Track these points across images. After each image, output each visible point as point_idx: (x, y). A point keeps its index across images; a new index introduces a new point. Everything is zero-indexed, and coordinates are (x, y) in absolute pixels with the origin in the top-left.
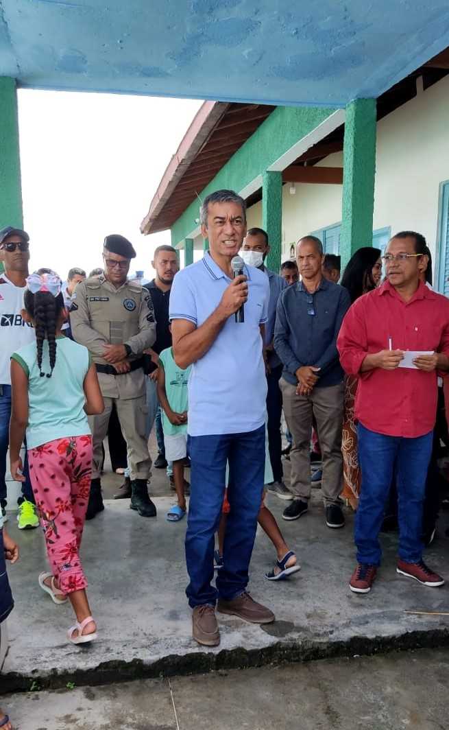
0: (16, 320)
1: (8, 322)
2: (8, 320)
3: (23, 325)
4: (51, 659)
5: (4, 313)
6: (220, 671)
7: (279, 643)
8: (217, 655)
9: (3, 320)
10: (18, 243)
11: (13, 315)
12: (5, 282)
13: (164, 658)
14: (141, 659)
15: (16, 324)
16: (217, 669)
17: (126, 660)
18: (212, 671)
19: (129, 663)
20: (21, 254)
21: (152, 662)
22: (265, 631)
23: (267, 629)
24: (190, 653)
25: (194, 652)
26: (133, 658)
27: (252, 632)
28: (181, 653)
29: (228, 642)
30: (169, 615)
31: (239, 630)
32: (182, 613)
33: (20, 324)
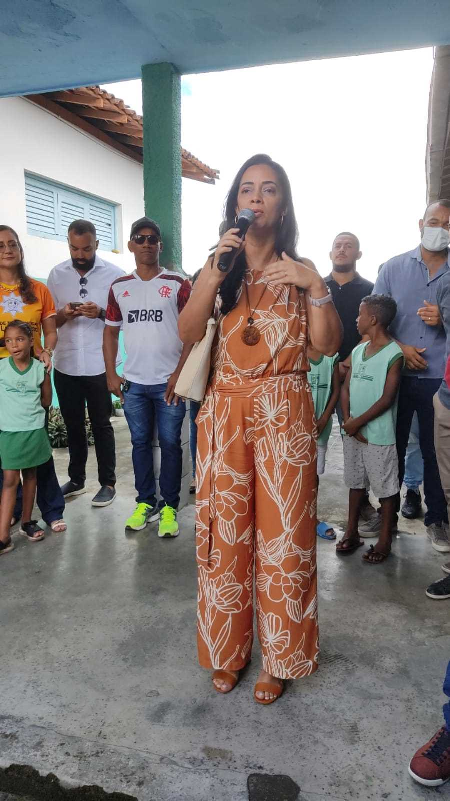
0: (142, 315)
1: (134, 318)
2: (134, 316)
3: (148, 320)
5: (130, 310)
9: (130, 316)
10: (147, 236)
11: (138, 311)
12: (134, 278)
13: (84, 787)
14: (58, 777)
15: (141, 320)
17: (40, 772)
19: (42, 777)
20: (149, 247)
22: (248, 789)
23: (255, 786)
24: (119, 792)
25: (125, 793)
26: (52, 771)
27: (229, 784)
28: (108, 788)
29: (182, 792)
30: (156, 709)
31: (214, 773)
32: (172, 711)
33: (145, 319)
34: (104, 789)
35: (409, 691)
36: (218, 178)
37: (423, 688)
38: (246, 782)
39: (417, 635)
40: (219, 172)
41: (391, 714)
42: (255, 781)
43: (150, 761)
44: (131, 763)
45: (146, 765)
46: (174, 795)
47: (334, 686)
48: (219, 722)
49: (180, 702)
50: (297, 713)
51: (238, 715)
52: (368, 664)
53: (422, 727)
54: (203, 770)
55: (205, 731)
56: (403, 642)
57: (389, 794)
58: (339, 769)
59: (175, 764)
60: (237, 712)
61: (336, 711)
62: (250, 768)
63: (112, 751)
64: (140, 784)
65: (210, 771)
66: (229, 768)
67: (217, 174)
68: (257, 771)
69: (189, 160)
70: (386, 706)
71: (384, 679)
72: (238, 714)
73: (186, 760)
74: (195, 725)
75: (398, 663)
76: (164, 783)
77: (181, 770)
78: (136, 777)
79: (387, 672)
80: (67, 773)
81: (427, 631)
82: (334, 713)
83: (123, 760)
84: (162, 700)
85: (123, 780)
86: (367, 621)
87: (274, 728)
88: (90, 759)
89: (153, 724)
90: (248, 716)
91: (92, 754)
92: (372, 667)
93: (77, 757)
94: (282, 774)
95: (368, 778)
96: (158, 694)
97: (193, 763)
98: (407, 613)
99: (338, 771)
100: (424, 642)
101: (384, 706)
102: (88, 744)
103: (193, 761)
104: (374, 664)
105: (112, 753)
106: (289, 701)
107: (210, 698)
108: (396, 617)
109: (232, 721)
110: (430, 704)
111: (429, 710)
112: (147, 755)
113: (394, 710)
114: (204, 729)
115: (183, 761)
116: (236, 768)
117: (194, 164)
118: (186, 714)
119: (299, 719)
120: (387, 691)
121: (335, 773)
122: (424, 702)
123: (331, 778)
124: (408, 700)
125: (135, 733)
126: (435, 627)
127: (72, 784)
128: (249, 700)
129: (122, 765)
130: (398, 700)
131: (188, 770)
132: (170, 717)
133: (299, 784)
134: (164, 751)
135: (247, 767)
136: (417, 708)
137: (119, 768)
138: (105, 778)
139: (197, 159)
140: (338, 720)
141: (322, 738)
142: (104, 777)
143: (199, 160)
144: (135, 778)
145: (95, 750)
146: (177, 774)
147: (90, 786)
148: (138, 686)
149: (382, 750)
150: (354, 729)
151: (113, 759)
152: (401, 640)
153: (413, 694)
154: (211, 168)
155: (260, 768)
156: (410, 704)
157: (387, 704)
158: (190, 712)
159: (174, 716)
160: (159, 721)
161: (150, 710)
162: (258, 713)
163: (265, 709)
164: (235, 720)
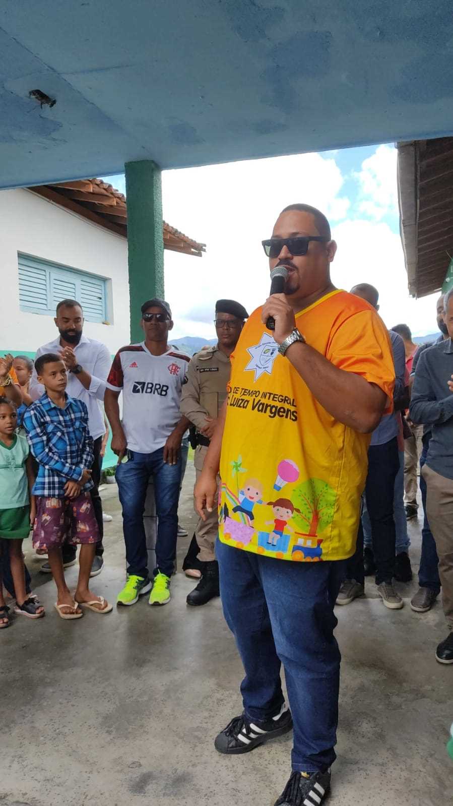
0: (148, 388)
1: (139, 389)
2: (139, 387)
3: (154, 393)
9: (135, 388)
11: (144, 383)
12: (144, 350)
30: (138, 780)
32: (154, 781)
33: (151, 392)
35: (384, 755)
36: (204, 251)
37: (398, 751)
39: (394, 699)
41: (366, 778)
48: (198, 791)
49: (161, 772)
51: (217, 784)
53: (395, 792)
55: (185, 801)
56: (380, 707)
60: (217, 780)
67: (204, 247)
70: (361, 771)
71: (360, 744)
72: (218, 782)
74: (175, 795)
75: (374, 727)
79: (363, 737)
81: (405, 695)
84: (145, 770)
87: (251, 795)
89: (135, 795)
90: (227, 784)
92: (350, 732)
96: (140, 765)
98: (386, 678)
100: (401, 706)
101: (359, 770)
104: (351, 729)
106: (266, 768)
107: (190, 768)
108: (375, 682)
109: (211, 790)
110: (404, 767)
113: (368, 775)
114: (184, 798)
117: (182, 239)
118: (167, 784)
119: (276, 785)
120: (362, 755)
122: (398, 766)
124: (383, 765)
125: (116, 805)
126: (412, 691)
128: (228, 768)
130: (373, 764)
132: (150, 787)
136: (391, 772)
148: (120, 758)
152: (378, 705)
153: (387, 758)
154: (197, 242)
156: (384, 768)
157: (362, 769)
158: (170, 782)
159: (155, 786)
160: (140, 792)
161: (131, 781)
162: (236, 781)
163: (243, 777)
164: (214, 788)
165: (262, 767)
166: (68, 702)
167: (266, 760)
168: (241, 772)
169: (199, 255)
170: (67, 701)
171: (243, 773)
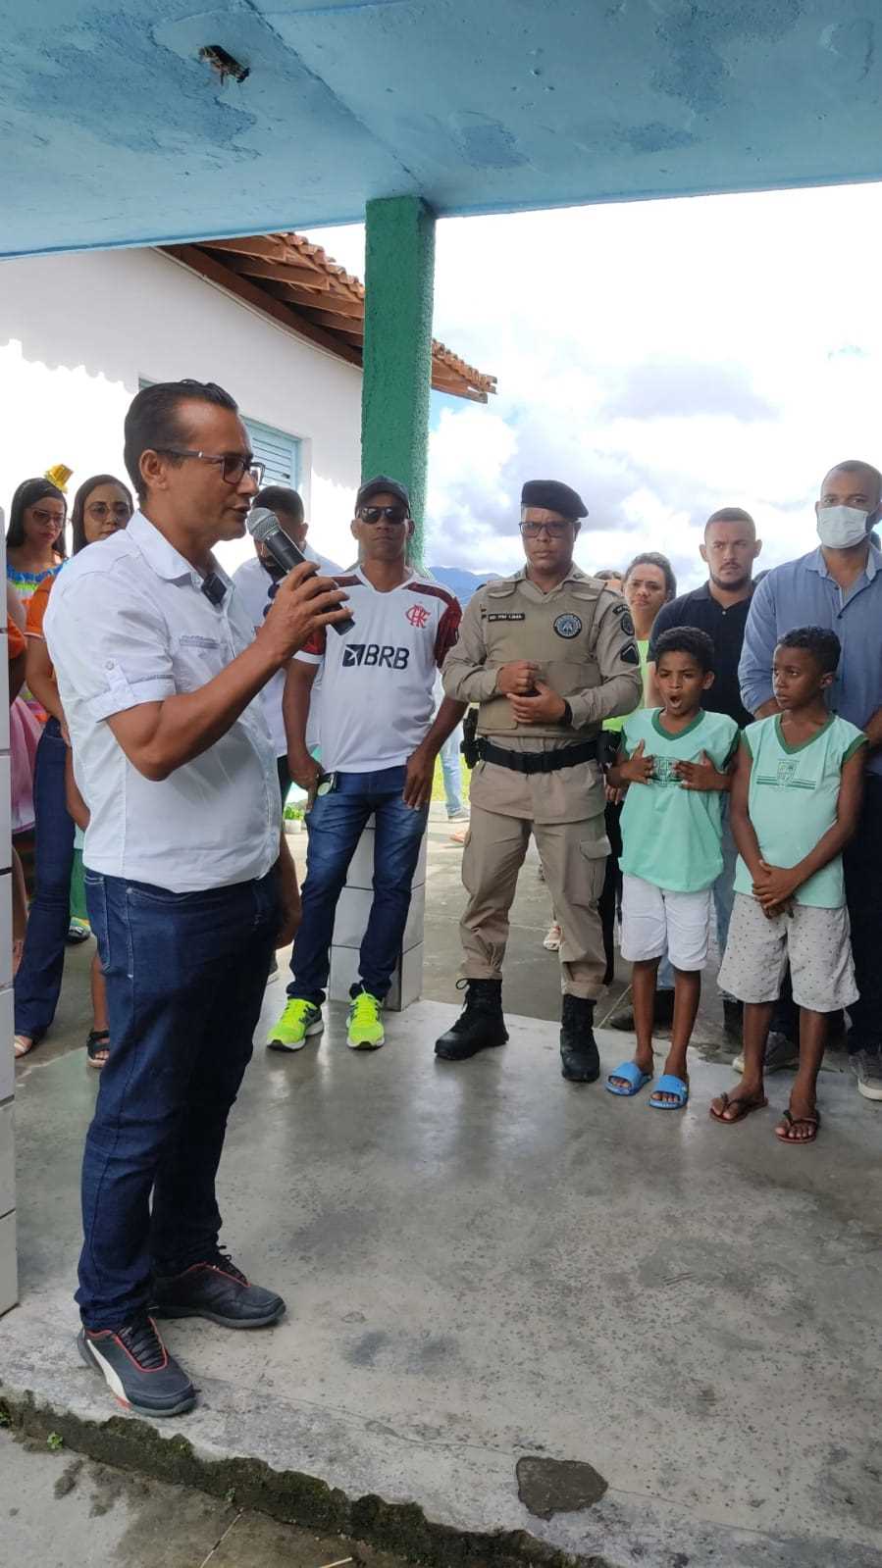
0: (368, 655)
1: (354, 659)
2: (354, 655)
3: (380, 664)
4: (47, 1365)
6: (361, 1544)
7: (520, 1535)
8: (355, 1504)
9: (347, 655)
10: (385, 509)
11: (364, 646)
13: (236, 1460)
14: (192, 1442)
15: (366, 662)
16: (355, 1536)
17: (160, 1431)
18: (343, 1536)
19: (164, 1440)
20: (387, 529)
21: (213, 1460)
22: (518, 1479)
23: (530, 1475)
24: (295, 1470)
25: (306, 1472)
26: (181, 1431)
27: (485, 1469)
28: (276, 1463)
29: (403, 1476)
30: (359, 1343)
31: (459, 1452)
32: (389, 1348)
33: (374, 663)
34: (269, 1464)
35: (809, 1339)
36: (493, 391)
37: (837, 1334)
38: (514, 1468)
39: (832, 1246)
40: (495, 381)
41: (776, 1375)
42: (529, 1468)
43: (349, 1425)
44: (315, 1428)
45: (341, 1431)
46: (390, 1481)
47: (675, 1324)
48: (468, 1371)
49: (400, 1333)
50: (608, 1364)
51: (503, 1361)
52: (740, 1291)
53: (829, 1400)
54: (442, 1445)
55: (444, 1384)
56: (805, 1257)
57: (763, 1501)
58: (676, 1457)
59: (393, 1433)
60: (502, 1356)
61: (676, 1364)
62: (522, 1447)
63: (282, 1406)
64: (331, 1460)
65: (453, 1448)
66: (485, 1444)
67: (492, 384)
68: (534, 1453)
69: (440, 357)
70: (767, 1362)
71: (765, 1317)
72: (503, 1359)
73: (413, 1428)
74: (428, 1373)
75: (794, 1291)
76: (373, 1462)
77: (402, 1442)
78: (325, 1449)
79: (772, 1305)
80: (206, 1436)
81: (852, 1241)
82: (674, 1368)
83: (302, 1421)
84: (370, 1328)
85: (302, 1453)
86: (741, 1218)
87: (566, 1385)
88: (245, 1417)
89: (355, 1367)
90: (521, 1364)
91: (250, 1408)
92: (746, 1297)
93: (223, 1412)
94: (576, 1460)
95: (728, 1474)
96: (363, 1319)
97: (423, 1434)
98: (816, 1208)
99: (676, 1461)
100: (844, 1259)
101: (763, 1361)
102: (242, 1393)
103: (423, 1431)
104: (749, 1291)
105: (283, 1409)
106: (593, 1343)
107: (453, 1331)
108: (796, 1214)
109: (492, 1370)
110: (846, 1362)
111: (845, 1372)
112: (344, 1417)
113: (780, 1370)
114: (444, 1380)
115: (406, 1428)
116: (497, 1446)
117: (450, 366)
118: (412, 1354)
119: (610, 1373)
120: (770, 1337)
121: (671, 1464)
122: (836, 1358)
123: (662, 1469)
124: (808, 1355)
125: (322, 1380)
126: (865, 1235)
127: (216, 1453)
128: (522, 1337)
129: (299, 1429)
130: (790, 1352)
131: (413, 1443)
132: (383, 1357)
133: (606, 1476)
134: (372, 1413)
135: (516, 1445)
136: (823, 1368)
137: (295, 1434)
138: (272, 1449)
139: (456, 357)
140: (680, 1379)
141: (651, 1407)
142: (270, 1446)
143: (460, 357)
144: (323, 1451)
145: (254, 1402)
146: (396, 1449)
147: (246, 1459)
148: (327, 1303)
149: (756, 1432)
150: (707, 1396)
151: (285, 1420)
152: (801, 1253)
153: (816, 1344)
154: (481, 371)
155: (540, 1448)
156: (810, 1361)
157: (769, 1359)
158: (418, 1351)
159: (390, 1357)
160: (364, 1363)
161: (348, 1343)
162: (537, 1359)
163: (550, 1353)
164: (498, 1368)
165: (584, 1341)
166: (230, 1204)
167: (592, 1329)
168: (546, 1344)
169: (483, 399)
170: (229, 1200)
171: (550, 1347)
